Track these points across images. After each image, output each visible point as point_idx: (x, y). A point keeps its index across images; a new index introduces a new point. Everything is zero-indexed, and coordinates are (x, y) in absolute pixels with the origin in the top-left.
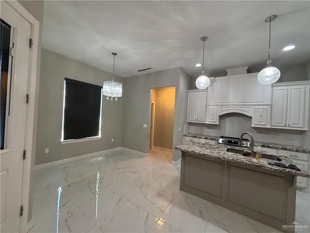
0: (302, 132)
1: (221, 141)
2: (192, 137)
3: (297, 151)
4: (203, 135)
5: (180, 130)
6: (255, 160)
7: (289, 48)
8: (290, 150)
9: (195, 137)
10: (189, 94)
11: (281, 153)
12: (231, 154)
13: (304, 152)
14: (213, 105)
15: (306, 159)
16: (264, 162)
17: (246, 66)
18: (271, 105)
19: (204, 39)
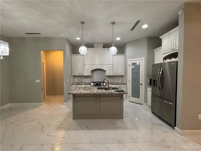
0: (122, 76)
1: (92, 84)
2: (77, 84)
3: (121, 84)
4: (83, 83)
5: (68, 81)
6: (110, 91)
7: (118, 39)
8: (119, 84)
9: (78, 84)
10: (73, 56)
11: (117, 86)
12: (100, 90)
13: (123, 84)
14: (88, 65)
15: (124, 87)
16: (113, 91)
17: (102, 44)
18: (113, 65)
19: (83, 23)
